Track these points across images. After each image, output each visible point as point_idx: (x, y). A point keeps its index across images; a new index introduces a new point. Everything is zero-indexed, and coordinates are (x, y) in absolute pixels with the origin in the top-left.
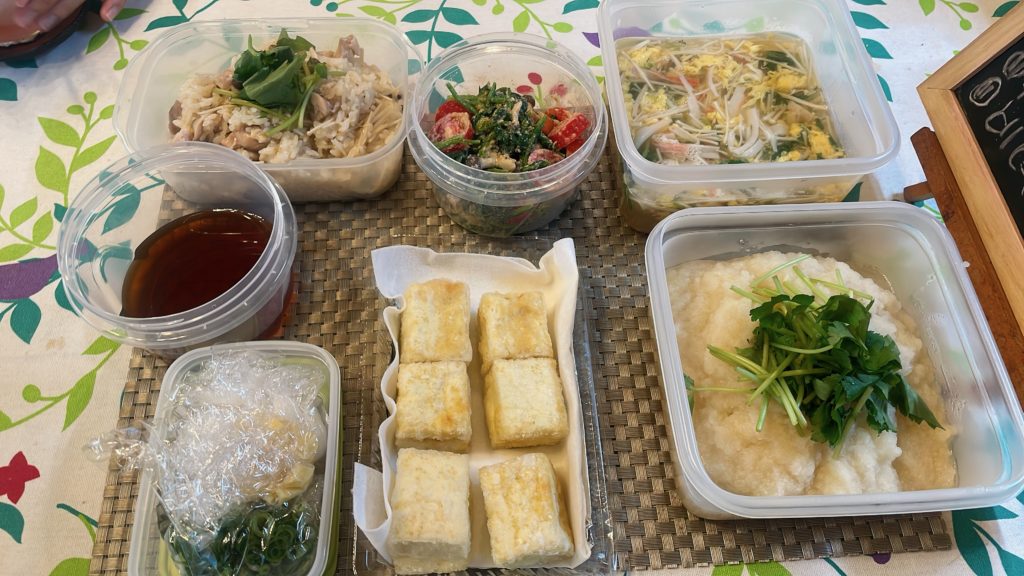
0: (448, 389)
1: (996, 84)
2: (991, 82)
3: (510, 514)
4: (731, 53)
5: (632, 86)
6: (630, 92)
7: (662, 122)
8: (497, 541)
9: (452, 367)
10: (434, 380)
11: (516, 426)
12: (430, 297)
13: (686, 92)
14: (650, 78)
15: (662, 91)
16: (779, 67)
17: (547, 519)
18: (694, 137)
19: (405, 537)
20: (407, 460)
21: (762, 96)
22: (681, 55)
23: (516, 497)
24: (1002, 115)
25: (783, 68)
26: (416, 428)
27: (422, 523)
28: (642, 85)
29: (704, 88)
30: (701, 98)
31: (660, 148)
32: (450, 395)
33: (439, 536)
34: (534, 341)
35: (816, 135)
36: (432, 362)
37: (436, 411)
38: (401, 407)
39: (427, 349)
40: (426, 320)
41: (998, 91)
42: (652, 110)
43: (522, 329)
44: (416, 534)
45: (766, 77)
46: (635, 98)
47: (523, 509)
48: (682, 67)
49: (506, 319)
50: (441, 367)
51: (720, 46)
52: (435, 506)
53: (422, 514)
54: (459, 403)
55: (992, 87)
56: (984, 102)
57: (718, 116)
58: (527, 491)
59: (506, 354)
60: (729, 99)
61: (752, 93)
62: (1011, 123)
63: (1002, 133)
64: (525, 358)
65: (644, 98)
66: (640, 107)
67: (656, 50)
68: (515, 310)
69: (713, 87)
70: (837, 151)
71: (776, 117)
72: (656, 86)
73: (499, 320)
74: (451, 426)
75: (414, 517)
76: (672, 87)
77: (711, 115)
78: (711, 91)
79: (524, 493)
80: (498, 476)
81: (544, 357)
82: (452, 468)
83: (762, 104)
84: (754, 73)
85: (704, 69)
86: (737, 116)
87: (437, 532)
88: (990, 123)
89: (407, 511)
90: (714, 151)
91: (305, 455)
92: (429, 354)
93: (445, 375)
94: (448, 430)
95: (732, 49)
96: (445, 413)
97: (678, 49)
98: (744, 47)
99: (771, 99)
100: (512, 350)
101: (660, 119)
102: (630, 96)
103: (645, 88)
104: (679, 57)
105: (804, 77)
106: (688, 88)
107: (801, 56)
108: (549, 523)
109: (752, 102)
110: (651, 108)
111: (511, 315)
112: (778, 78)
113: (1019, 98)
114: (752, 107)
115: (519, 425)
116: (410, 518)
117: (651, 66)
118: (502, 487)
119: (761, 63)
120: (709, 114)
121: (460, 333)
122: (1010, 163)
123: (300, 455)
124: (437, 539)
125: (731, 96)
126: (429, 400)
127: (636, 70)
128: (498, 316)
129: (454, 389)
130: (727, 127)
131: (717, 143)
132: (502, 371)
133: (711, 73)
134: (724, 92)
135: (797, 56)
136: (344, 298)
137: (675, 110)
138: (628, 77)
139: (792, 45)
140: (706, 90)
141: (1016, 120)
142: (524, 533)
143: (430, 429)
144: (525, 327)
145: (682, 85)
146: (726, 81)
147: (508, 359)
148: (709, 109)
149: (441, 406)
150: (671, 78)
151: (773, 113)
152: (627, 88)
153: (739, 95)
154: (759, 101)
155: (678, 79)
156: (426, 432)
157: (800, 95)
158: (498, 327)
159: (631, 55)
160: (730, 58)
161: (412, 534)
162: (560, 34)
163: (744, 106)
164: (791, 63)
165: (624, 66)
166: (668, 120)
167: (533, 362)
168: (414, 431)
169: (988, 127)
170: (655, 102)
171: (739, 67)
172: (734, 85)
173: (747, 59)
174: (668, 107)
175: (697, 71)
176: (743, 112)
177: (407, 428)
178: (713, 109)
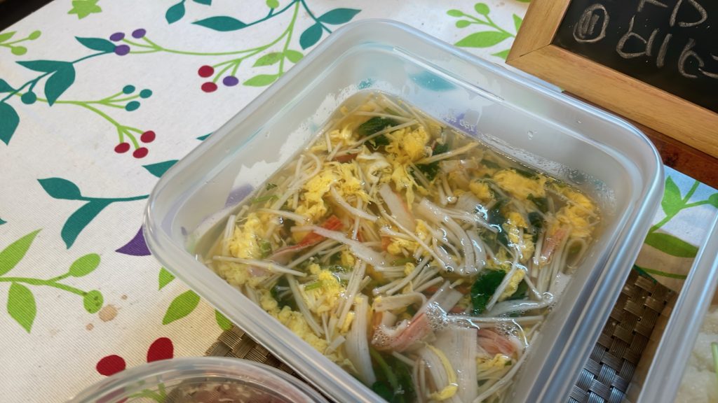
1: (599, 12)
2: (590, 13)
4: (330, 157)
5: (275, 294)
6: (281, 305)
7: (357, 308)
13: (339, 244)
14: (286, 264)
15: (315, 268)
16: (388, 135)
18: (411, 294)
21: (412, 181)
22: (286, 203)
24: (632, 37)
25: (391, 133)
28: (283, 281)
29: (353, 221)
30: (361, 237)
31: (396, 349)
35: (502, 179)
41: (607, 17)
42: (332, 304)
45: (390, 157)
46: (295, 307)
48: (303, 218)
51: (311, 159)
55: (597, 17)
56: (598, 34)
57: (404, 242)
60: (389, 213)
61: (399, 186)
62: (652, 38)
63: (648, 51)
65: (308, 298)
66: (314, 314)
67: (252, 221)
69: (359, 212)
70: (538, 179)
71: (449, 191)
72: (301, 267)
76: (319, 249)
77: (394, 248)
78: (362, 219)
83: (420, 188)
84: (373, 161)
85: (327, 198)
86: (416, 224)
88: (624, 50)
90: (448, 291)
95: (326, 152)
97: (275, 198)
98: (335, 141)
99: (422, 177)
101: (352, 308)
102: (287, 310)
103: (292, 282)
104: (285, 207)
105: (422, 128)
106: (338, 237)
107: (392, 108)
109: (410, 195)
110: (326, 302)
112: (400, 148)
113: (639, 10)
114: (416, 201)
117: (268, 246)
119: (368, 144)
120: (390, 248)
122: (685, 74)
125: (385, 205)
127: (258, 268)
130: (426, 247)
131: (439, 279)
133: (338, 196)
134: (373, 208)
135: (387, 110)
137: (356, 279)
138: (257, 287)
139: (372, 103)
140: (357, 223)
141: (655, 32)
145: (327, 239)
146: (363, 193)
148: (383, 243)
150: (305, 241)
151: (440, 189)
152: (272, 304)
153: (391, 199)
154: (414, 188)
155: (314, 235)
157: (438, 150)
159: (231, 254)
160: (336, 163)
162: (87, 277)
163: (410, 206)
164: (393, 123)
165: (239, 277)
166: (362, 300)
169: (625, 55)
170: (325, 290)
171: (354, 165)
172: (374, 190)
173: (352, 151)
174: (345, 283)
175: (321, 208)
176: (416, 215)
178: (389, 240)
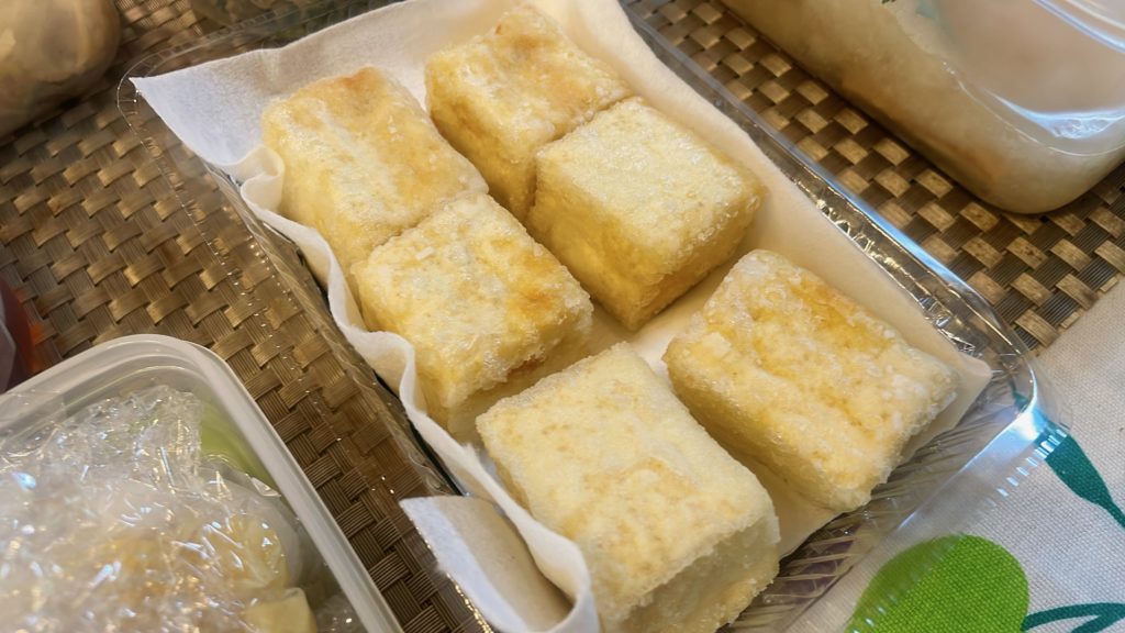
0: (489, 252)
3: (801, 388)
8: (825, 459)
9: (464, 208)
10: (446, 250)
11: (673, 231)
12: (322, 114)
17: (884, 345)
19: (638, 586)
20: (509, 432)
23: (783, 350)
26: (477, 358)
27: (650, 528)
32: (501, 259)
33: (709, 529)
34: (584, 83)
36: (414, 225)
37: (496, 301)
38: (418, 337)
39: (389, 209)
40: (345, 159)
43: (544, 76)
44: (657, 562)
47: (819, 362)
49: (502, 75)
50: (444, 220)
52: (647, 476)
53: (632, 510)
54: (529, 261)
58: (797, 325)
59: (551, 130)
64: (590, 120)
68: (508, 52)
73: (489, 83)
74: (549, 308)
75: (623, 529)
79: (794, 333)
80: (717, 336)
81: (621, 101)
82: (617, 383)
87: (698, 524)
89: (597, 526)
91: (260, 577)
92: (400, 213)
93: (462, 231)
94: (549, 317)
96: (516, 295)
100: (558, 116)
108: (896, 347)
111: (507, 67)
115: (678, 224)
116: (615, 538)
118: (743, 353)
121: (433, 147)
123: (248, 583)
124: (709, 539)
126: (466, 291)
128: (484, 80)
129: (500, 244)
132: (566, 161)
136: (147, 272)
142: (866, 402)
143: (511, 340)
144: (547, 72)
147: (558, 137)
149: (498, 286)
156: (504, 353)
158: (498, 94)
161: (647, 568)
167: (608, 118)
168: (478, 367)
177: (461, 370)
